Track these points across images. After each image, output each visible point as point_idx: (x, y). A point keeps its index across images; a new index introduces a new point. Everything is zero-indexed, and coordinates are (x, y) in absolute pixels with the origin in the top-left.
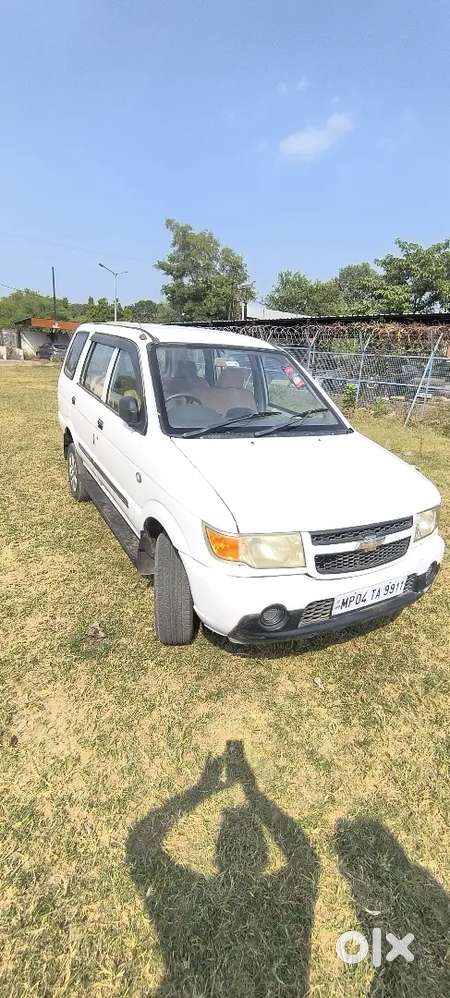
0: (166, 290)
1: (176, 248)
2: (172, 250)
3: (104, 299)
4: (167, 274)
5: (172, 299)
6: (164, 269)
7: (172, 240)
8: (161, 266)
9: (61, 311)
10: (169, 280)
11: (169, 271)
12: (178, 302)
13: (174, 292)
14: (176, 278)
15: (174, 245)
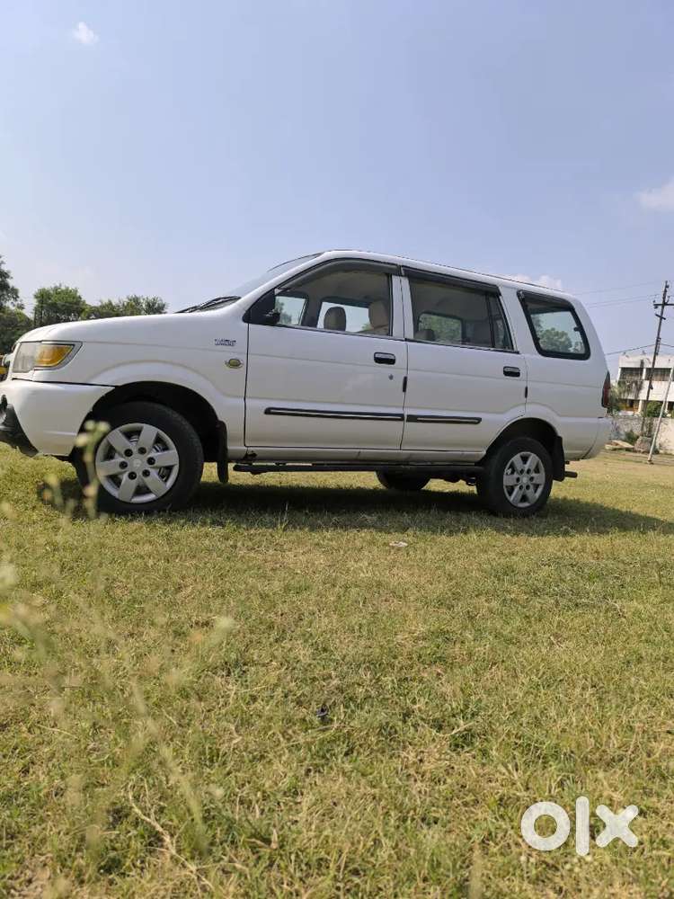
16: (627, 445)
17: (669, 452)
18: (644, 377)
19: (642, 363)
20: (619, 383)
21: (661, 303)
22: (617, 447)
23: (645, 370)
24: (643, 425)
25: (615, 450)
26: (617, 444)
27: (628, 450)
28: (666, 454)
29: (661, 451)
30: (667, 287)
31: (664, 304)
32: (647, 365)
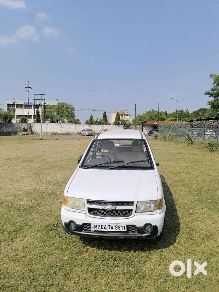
0: (209, 103)
1: (215, 84)
2: (213, 86)
3: (182, 110)
4: (211, 96)
5: (212, 107)
6: (208, 94)
7: (213, 82)
8: (207, 93)
9: (163, 116)
10: (212, 99)
11: (211, 95)
12: (216, 108)
13: (213, 103)
14: (215, 97)
15: (214, 84)
16: (26, 133)
17: (37, 133)
18: (15, 107)
19: (14, 103)
20: (7, 109)
21: (27, 87)
22: (23, 134)
23: (15, 105)
24: (28, 125)
25: (23, 135)
26: (23, 133)
27: (27, 134)
28: (36, 134)
29: (35, 133)
30: (28, 82)
31: (28, 87)
32: (16, 103)
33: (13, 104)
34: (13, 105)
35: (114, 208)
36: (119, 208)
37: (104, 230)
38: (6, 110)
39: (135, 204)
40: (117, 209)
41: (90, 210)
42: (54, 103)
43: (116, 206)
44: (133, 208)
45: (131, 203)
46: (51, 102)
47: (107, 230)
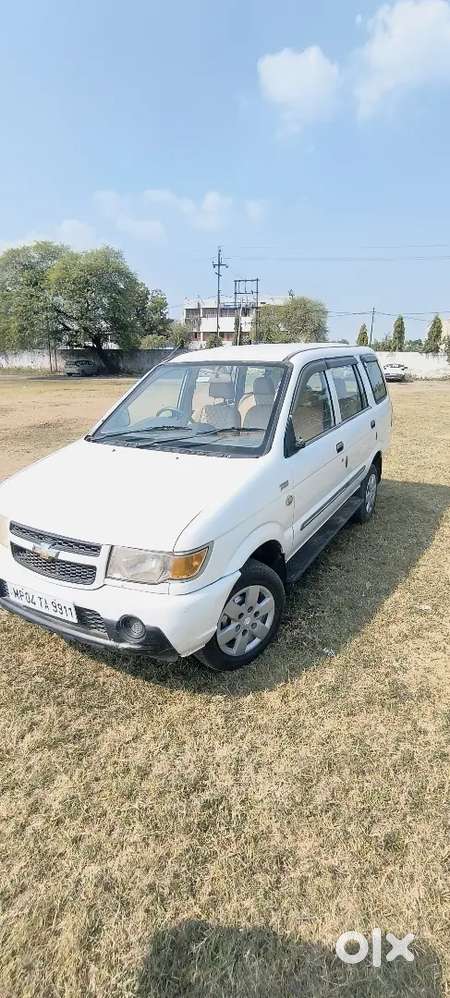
18: (201, 315)
19: (199, 305)
20: (186, 321)
23: (201, 310)
31: (219, 265)
32: (202, 306)
33: (197, 307)
34: (197, 311)
35: (52, 553)
36: (66, 556)
37: (31, 605)
38: (183, 322)
39: (104, 552)
40: (60, 558)
41: (17, 550)
42: (280, 300)
43: (60, 549)
44: (98, 562)
45: (94, 549)
46: (275, 297)
47: (37, 607)
